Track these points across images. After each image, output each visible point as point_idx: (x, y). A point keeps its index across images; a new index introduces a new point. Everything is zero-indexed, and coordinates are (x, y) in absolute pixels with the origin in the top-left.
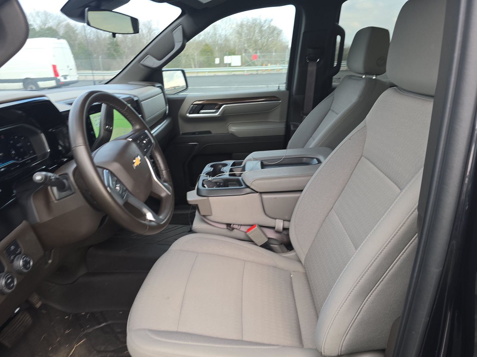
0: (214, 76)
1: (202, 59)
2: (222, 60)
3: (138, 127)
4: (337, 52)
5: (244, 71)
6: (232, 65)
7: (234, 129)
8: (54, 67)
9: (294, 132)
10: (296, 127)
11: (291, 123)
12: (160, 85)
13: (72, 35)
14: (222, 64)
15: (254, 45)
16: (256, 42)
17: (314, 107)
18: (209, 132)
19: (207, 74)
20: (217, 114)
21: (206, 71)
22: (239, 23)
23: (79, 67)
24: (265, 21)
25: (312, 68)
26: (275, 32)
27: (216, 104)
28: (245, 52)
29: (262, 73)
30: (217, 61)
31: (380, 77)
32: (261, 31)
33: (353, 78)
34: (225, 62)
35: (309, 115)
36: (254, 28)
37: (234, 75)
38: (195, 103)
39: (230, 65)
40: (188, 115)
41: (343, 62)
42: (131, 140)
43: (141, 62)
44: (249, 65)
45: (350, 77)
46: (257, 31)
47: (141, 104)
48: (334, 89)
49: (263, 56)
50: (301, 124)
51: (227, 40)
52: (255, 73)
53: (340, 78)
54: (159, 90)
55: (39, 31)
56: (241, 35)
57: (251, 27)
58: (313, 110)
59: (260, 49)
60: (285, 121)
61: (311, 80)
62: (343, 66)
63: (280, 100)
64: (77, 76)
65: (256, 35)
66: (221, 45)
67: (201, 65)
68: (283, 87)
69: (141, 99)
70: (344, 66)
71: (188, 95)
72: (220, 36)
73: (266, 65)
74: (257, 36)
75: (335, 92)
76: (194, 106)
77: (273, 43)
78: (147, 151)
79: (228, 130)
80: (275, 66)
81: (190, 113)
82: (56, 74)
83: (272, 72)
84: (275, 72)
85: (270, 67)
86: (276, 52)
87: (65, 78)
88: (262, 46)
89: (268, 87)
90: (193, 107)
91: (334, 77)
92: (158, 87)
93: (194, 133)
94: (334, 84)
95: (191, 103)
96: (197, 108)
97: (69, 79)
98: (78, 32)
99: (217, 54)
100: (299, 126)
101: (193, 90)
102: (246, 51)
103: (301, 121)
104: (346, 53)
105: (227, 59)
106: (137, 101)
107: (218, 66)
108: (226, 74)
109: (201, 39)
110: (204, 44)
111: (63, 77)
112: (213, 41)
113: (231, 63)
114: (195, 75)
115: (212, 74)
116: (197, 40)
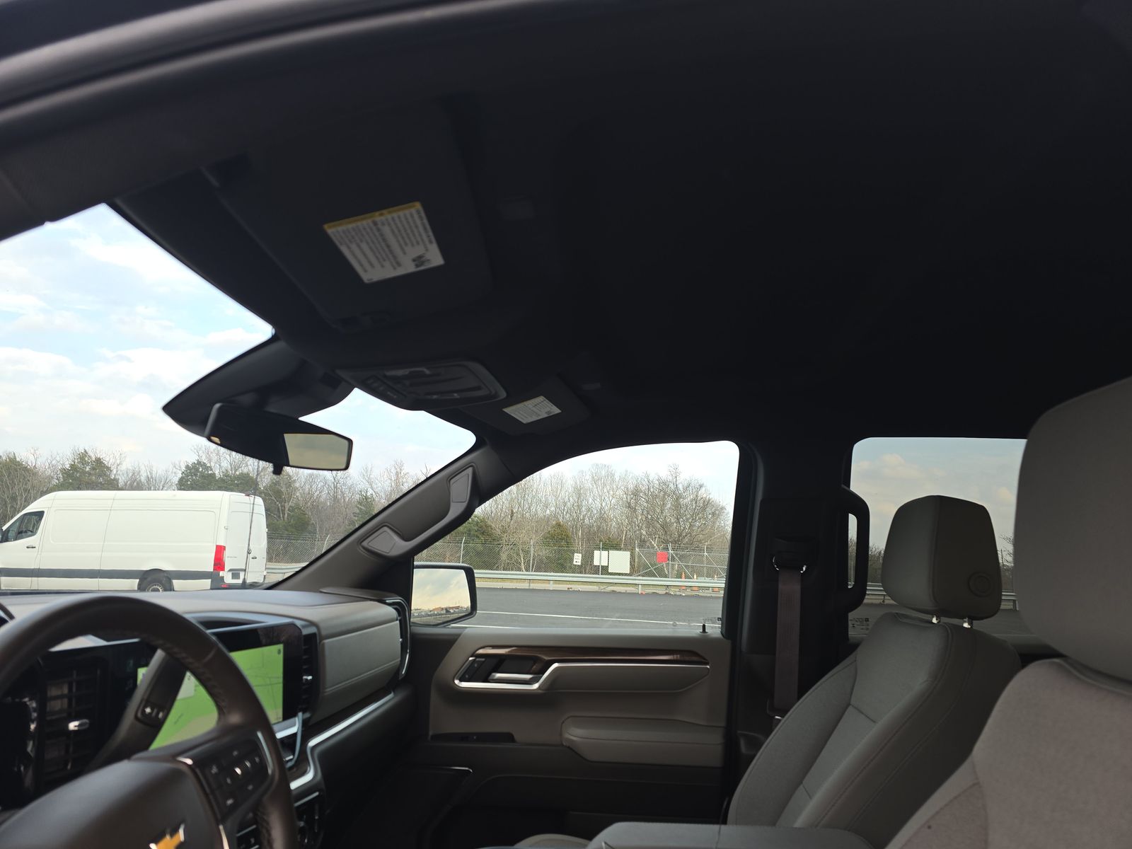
0: (569, 591)
1: (544, 552)
2: (588, 558)
3: (235, 719)
4: (852, 563)
5: (636, 585)
6: (610, 570)
7: (576, 734)
8: (220, 550)
9: (751, 761)
10: (756, 745)
11: (739, 732)
12: (398, 599)
13: (283, 490)
14: (588, 566)
15: (661, 532)
16: (665, 527)
17: (803, 690)
18: (509, 738)
19: (551, 586)
20: (536, 686)
21: (551, 580)
22: (631, 487)
24: (686, 489)
25: (790, 588)
26: (709, 510)
27: (535, 660)
28: (641, 546)
29: (678, 593)
30: (578, 559)
31: (983, 626)
32: (677, 506)
33: (905, 620)
34: (596, 563)
35: (789, 714)
36: (663, 499)
37: (613, 592)
38: (481, 651)
39: (605, 570)
40: (457, 682)
41: (871, 586)
42: (189, 762)
43: (365, 544)
44: (650, 574)
45: (896, 619)
46: (669, 506)
47: (324, 644)
48: (853, 647)
49: (681, 558)
50: (770, 738)
51: (602, 518)
52: (662, 591)
53: (867, 620)
54: (390, 611)
55: (222, 480)
56: (635, 510)
57: (655, 497)
58: (801, 700)
59: (675, 542)
60: (723, 724)
61: (789, 616)
62: (869, 594)
63: (707, 664)
64: (265, 573)
65: (666, 512)
66: (590, 527)
67: (541, 566)
68: (715, 629)
69: (324, 633)
70: (875, 593)
71: (467, 630)
72: (589, 510)
73: (687, 577)
74: (668, 515)
75: (859, 654)
76: (477, 659)
77: (704, 533)
78: (234, 807)
79: (561, 735)
80: (708, 580)
81: (461, 680)
82: (219, 564)
83: (701, 593)
84: (709, 595)
85: (697, 581)
86: (709, 549)
87: (235, 575)
88: (680, 536)
89: (675, 625)
90: (474, 661)
91: (851, 615)
92: (389, 604)
93: (464, 737)
94: (852, 633)
95: (470, 651)
96: (485, 667)
98: (297, 485)
99: (578, 544)
100: (764, 746)
101: (490, 619)
102: (643, 543)
103: (768, 731)
104: (874, 566)
105: (600, 558)
106: (313, 636)
107: (581, 569)
108: (594, 588)
109: (548, 512)
110: (554, 523)
111: (230, 574)
112: (574, 520)
113: (608, 566)
114: (525, 585)
115: (564, 587)
116: (540, 514)
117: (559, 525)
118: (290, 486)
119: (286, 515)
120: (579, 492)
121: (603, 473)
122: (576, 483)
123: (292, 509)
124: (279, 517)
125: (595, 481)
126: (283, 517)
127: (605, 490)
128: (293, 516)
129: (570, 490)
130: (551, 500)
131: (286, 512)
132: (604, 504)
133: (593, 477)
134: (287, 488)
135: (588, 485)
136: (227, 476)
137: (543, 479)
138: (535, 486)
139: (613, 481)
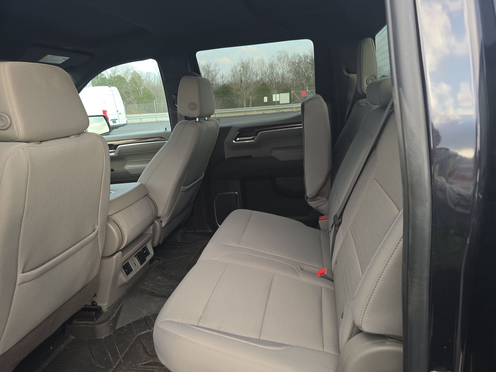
0: (263, 114)
2: (270, 99)
5: (293, 108)
6: (281, 103)
14: (271, 102)
19: (255, 113)
21: (254, 110)
23: (128, 112)
30: (266, 99)
34: (274, 100)
37: (283, 112)
39: (278, 103)
44: (298, 102)
51: (284, 78)
64: (127, 119)
87: (114, 122)
97: (117, 123)
105: (276, 97)
107: (266, 104)
108: (274, 111)
109: (258, 78)
110: (262, 83)
111: (112, 121)
112: (271, 81)
113: (279, 101)
114: (244, 114)
115: (261, 113)
116: (255, 79)
117: (264, 84)
118: (140, 79)
119: (142, 93)
120: (272, 66)
121: (283, 55)
122: (270, 62)
123: (144, 90)
124: (139, 94)
125: (279, 60)
126: (141, 94)
127: (285, 64)
128: (144, 93)
129: (268, 66)
130: (259, 72)
131: (141, 91)
132: (284, 70)
133: (278, 58)
134: (139, 80)
135: (276, 62)
136: (111, 77)
137: (254, 62)
138: (251, 66)
139: (288, 58)
